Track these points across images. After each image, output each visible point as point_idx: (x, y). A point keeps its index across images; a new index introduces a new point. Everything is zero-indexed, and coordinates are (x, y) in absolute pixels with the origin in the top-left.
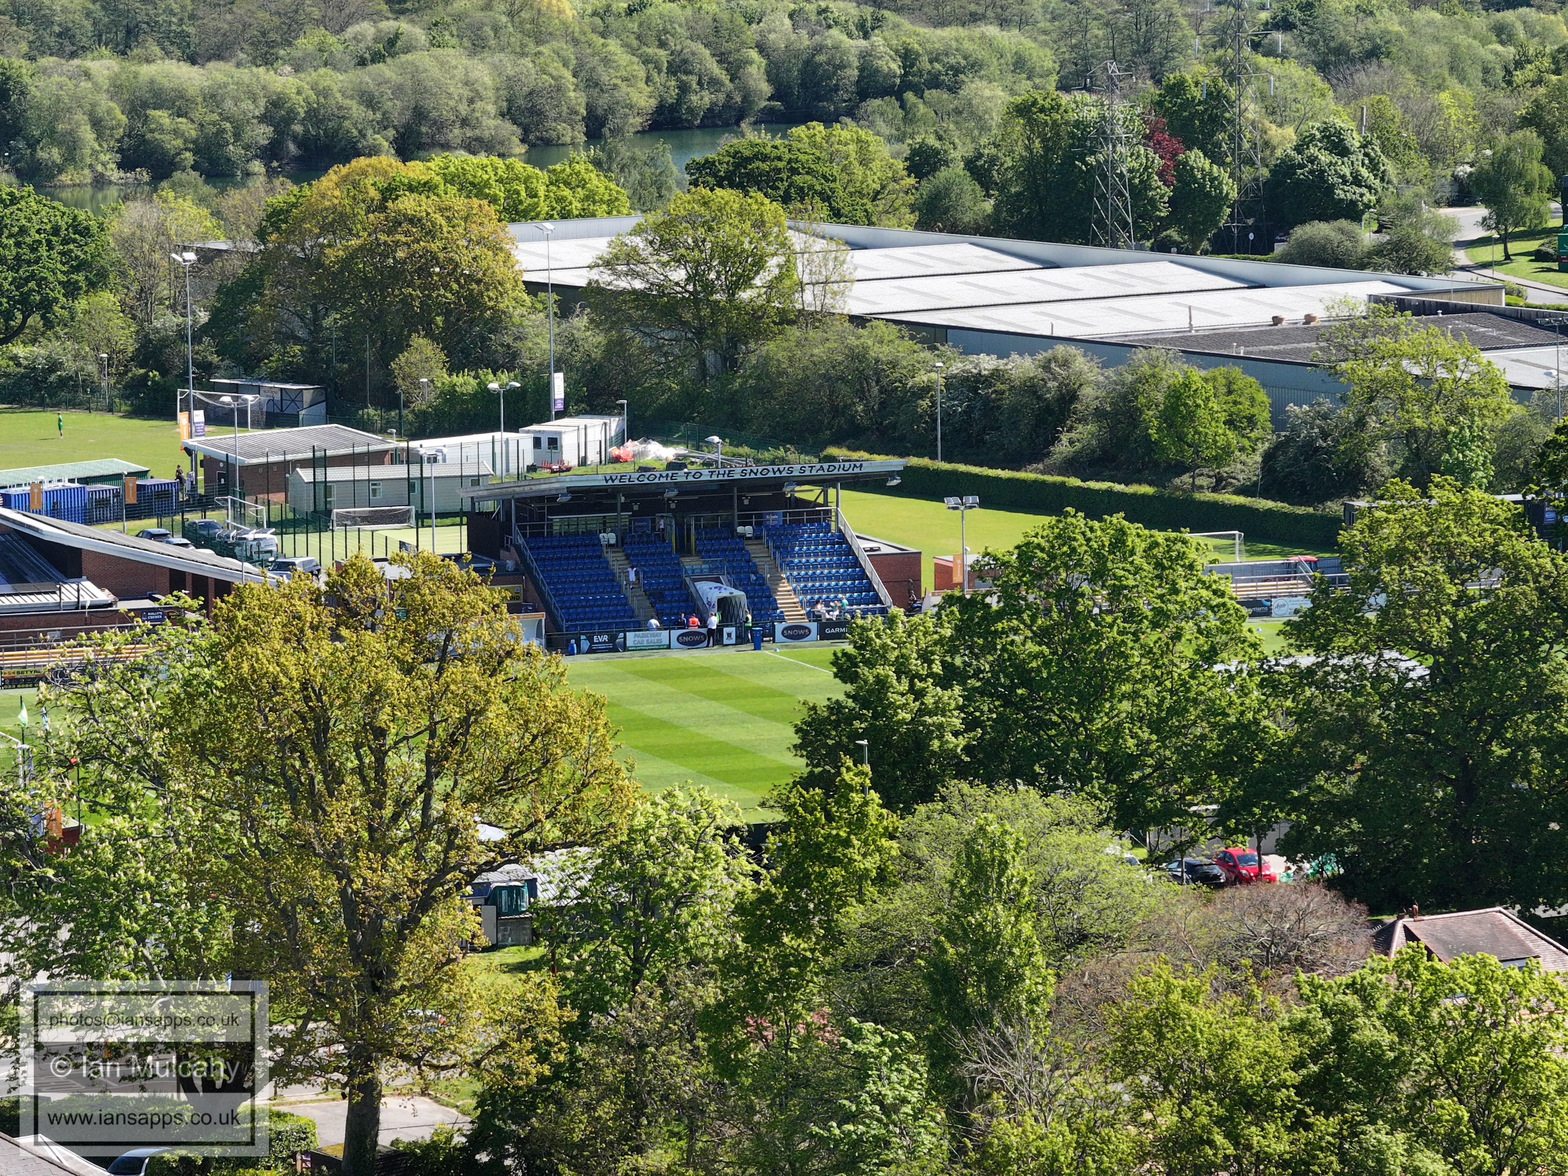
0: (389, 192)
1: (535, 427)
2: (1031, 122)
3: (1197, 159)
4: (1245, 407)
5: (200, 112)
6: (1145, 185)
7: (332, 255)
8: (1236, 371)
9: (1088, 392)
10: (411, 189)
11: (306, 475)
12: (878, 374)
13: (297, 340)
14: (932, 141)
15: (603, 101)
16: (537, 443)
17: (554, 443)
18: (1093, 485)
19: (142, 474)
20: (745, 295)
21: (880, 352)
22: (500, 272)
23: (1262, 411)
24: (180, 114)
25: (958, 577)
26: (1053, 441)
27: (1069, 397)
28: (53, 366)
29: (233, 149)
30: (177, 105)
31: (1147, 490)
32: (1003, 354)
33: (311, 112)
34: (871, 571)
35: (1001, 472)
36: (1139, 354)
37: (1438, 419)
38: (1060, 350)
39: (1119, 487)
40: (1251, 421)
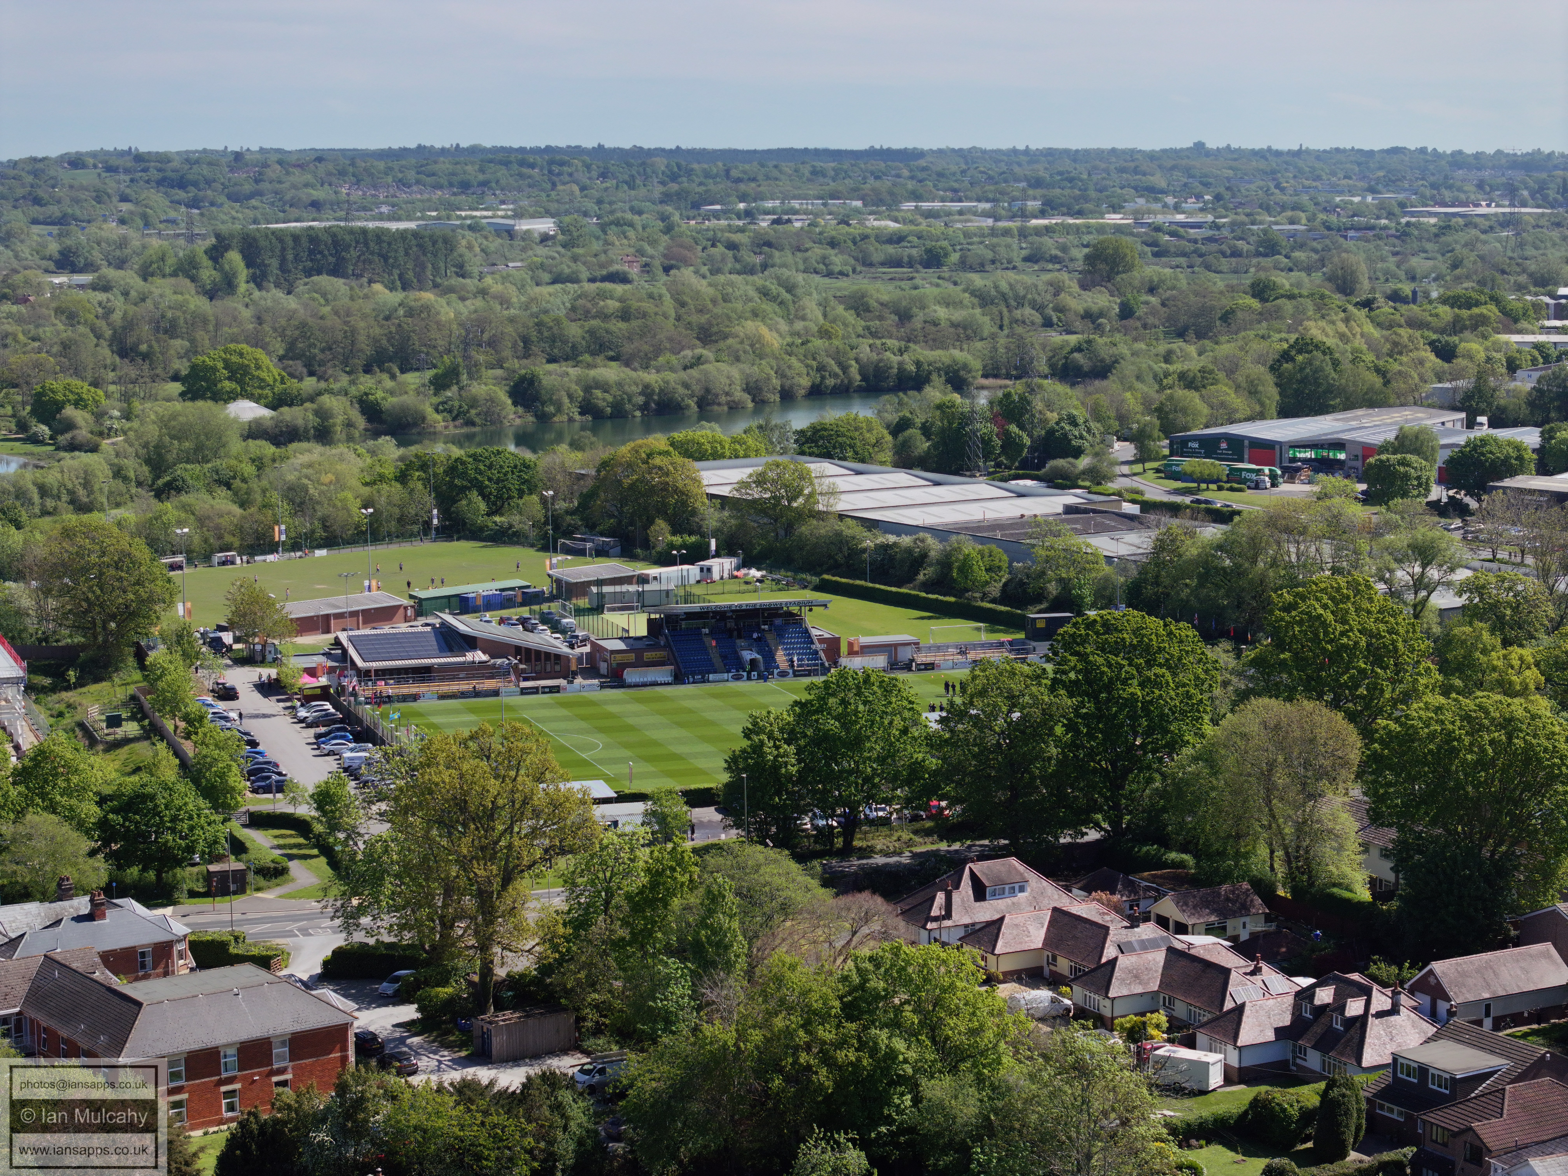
0: (650, 455)
1: (701, 563)
2: (943, 412)
3: (1013, 428)
4: (997, 563)
5: (614, 391)
6: (990, 440)
7: (627, 482)
8: (994, 547)
9: (932, 554)
10: (660, 454)
11: (594, 589)
12: (847, 542)
13: (613, 516)
14: (908, 415)
15: (788, 383)
16: (702, 570)
17: (709, 570)
18: (930, 596)
19: (528, 587)
20: (795, 505)
21: (848, 532)
22: (696, 491)
23: (1005, 565)
24: (606, 391)
25: (856, 648)
26: (918, 573)
27: (924, 555)
28: (511, 526)
29: (628, 407)
30: (605, 387)
31: (952, 599)
32: (899, 535)
33: (661, 390)
34: (818, 646)
35: (893, 589)
36: (953, 538)
37: (1072, 574)
38: (921, 535)
39: (940, 597)
40: (1000, 568)
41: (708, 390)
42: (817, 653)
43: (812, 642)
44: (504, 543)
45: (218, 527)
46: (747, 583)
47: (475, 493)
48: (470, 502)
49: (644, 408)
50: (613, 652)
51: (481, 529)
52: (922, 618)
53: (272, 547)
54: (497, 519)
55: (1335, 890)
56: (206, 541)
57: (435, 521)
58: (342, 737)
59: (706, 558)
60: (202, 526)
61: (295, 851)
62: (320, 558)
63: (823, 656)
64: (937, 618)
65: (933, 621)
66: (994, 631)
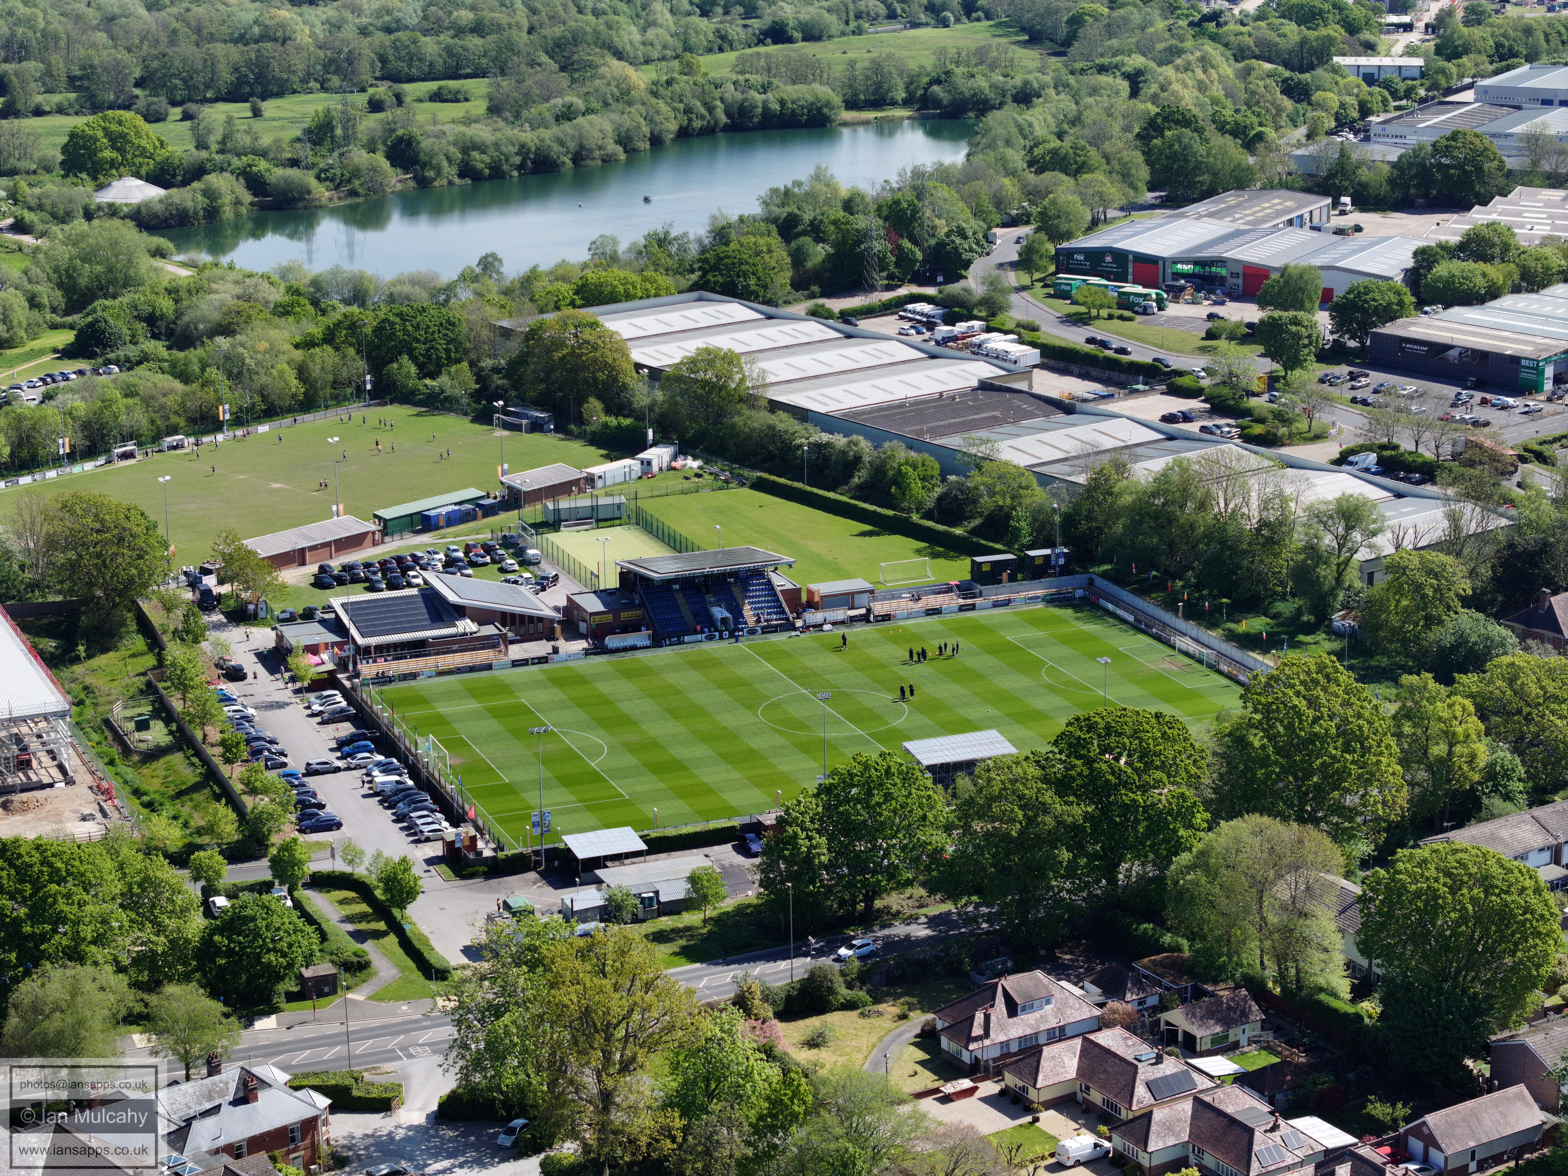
0: (578, 327)
1: (641, 456)
2: (838, 229)
3: (906, 244)
4: (929, 472)
5: (491, 151)
6: (885, 257)
7: (557, 355)
8: (926, 456)
9: (866, 459)
10: (588, 325)
12: (781, 436)
14: (796, 211)
16: (642, 463)
17: (649, 463)
18: (869, 507)
19: (483, 497)
21: (781, 426)
22: (623, 361)
23: (936, 472)
24: (484, 152)
25: (817, 599)
26: (852, 476)
27: (858, 459)
28: (443, 391)
29: (505, 167)
30: (481, 148)
31: (890, 513)
32: (832, 433)
33: (537, 149)
34: (781, 598)
35: (831, 495)
36: (887, 445)
37: (1008, 501)
38: (855, 437)
39: (879, 510)
40: (932, 477)
41: (582, 146)
42: (781, 606)
43: (775, 595)
44: (437, 408)
45: (162, 407)
46: (687, 478)
47: (406, 357)
48: (401, 366)
49: (520, 167)
50: (592, 614)
51: (413, 392)
52: (864, 534)
53: (217, 426)
54: (428, 381)
55: (1322, 997)
56: (153, 422)
57: (369, 387)
58: (366, 749)
59: (644, 447)
60: (148, 406)
61: (363, 926)
62: (264, 433)
63: (787, 610)
64: (878, 534)
65: (874, 538)
66: (935, 556)
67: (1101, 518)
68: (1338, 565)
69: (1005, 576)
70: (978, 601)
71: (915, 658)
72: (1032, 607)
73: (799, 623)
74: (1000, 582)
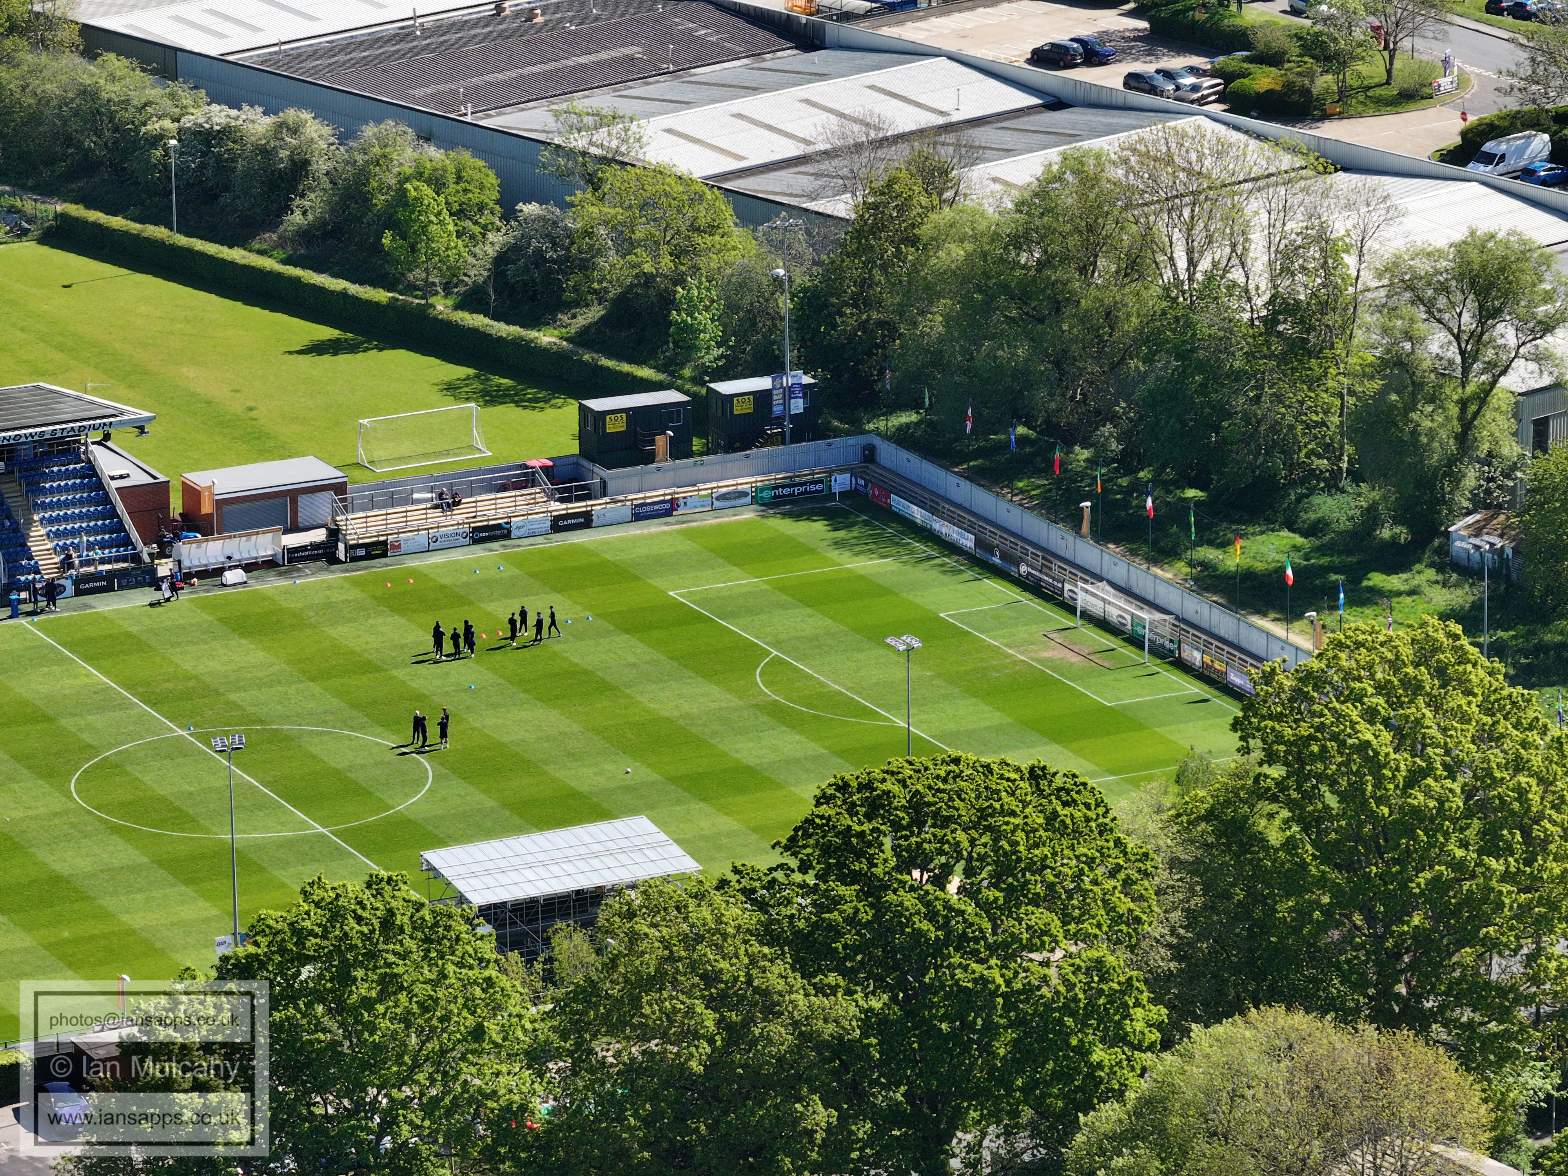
4: (475, 197)
8: (466, 156)
9: (321, 166)
12: (112, 117)
21: (110, 86)
23: (491, 196)
25: (207, 508)
26: (286, 209)
31: (381, 296)
32: (235, 105)
34: (121, 508)
35: (236, 255)
36: (369, 131)
37: (666, 263)
38: (291, 114)
39: (354, 289)
40: (481, 207)
42: (120, 527)
43: (106, 499)
52: (318, 349)
63: (135, 535)
64: (353, 348)
65: (344, 359)
66: (492, 398)
67: (891, 300)
68: (1463, 404)
69: (661, 443)
70: (597, 506)
71: (448, 646)
72: (727, 519)
73: (164, 568)
74: (649, 458)
